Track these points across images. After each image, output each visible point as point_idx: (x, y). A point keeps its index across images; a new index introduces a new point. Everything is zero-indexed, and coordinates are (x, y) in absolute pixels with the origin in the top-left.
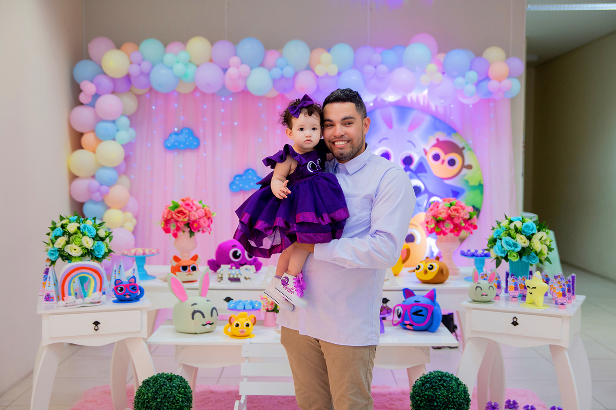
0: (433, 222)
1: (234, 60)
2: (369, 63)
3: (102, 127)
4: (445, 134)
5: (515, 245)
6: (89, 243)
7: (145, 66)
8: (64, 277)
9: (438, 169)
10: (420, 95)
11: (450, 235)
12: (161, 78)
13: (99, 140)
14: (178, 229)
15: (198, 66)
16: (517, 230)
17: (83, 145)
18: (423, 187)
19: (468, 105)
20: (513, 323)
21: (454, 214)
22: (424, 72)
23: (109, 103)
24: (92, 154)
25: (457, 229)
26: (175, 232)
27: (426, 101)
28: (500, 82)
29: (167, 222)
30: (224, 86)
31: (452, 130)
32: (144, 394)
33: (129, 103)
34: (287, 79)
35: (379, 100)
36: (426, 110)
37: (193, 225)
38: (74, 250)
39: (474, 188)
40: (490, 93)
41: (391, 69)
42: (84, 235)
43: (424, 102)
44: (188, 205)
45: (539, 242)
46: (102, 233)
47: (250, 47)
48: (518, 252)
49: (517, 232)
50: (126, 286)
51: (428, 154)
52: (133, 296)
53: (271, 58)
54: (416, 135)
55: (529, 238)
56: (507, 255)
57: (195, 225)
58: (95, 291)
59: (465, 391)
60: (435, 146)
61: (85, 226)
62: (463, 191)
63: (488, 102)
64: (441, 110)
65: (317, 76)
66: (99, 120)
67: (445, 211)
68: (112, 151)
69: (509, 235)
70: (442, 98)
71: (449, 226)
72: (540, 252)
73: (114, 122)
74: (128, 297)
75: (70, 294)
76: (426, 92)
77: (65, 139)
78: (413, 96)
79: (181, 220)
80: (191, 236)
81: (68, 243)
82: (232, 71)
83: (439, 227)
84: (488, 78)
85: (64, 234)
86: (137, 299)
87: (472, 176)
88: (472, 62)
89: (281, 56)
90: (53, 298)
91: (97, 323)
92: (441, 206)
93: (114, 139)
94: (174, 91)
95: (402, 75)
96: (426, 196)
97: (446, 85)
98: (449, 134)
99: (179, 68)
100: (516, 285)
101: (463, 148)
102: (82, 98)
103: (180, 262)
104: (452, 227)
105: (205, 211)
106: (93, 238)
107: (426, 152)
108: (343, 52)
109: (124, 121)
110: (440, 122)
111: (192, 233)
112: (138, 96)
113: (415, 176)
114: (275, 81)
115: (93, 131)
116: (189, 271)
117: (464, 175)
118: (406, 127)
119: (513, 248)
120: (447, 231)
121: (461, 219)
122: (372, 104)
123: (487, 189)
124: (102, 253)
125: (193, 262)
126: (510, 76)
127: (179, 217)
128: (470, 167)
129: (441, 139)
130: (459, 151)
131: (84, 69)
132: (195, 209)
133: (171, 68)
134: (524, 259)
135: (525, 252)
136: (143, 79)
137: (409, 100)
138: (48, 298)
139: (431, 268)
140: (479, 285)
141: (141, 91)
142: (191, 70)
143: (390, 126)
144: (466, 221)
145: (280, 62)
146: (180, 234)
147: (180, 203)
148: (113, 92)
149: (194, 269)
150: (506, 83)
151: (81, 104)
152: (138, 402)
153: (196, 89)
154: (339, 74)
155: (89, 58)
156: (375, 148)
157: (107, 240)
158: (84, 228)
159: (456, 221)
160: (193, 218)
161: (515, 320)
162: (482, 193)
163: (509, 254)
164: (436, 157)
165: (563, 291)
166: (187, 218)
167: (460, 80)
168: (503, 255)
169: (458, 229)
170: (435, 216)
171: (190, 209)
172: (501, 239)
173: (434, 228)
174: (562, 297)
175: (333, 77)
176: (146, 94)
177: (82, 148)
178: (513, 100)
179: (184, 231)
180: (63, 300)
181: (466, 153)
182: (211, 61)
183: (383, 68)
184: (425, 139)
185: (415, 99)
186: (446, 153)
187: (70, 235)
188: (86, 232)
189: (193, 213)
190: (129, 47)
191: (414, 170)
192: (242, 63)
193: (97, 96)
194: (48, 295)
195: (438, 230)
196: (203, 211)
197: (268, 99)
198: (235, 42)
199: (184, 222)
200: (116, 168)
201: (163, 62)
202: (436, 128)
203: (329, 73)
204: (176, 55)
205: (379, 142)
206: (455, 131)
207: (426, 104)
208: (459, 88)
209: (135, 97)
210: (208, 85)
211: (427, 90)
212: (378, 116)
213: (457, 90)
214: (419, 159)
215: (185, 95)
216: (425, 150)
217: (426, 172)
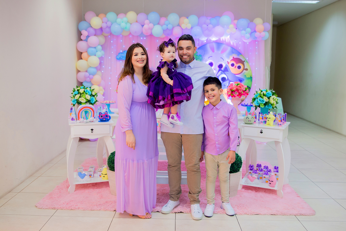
0: (230, 91)
1: (147, 22)
2: (205, 24)
3: (90, 50)
4: (237, 55)
5: (263, 101)
6: (89, 97)
7: (109, 24)
8: (79, 111)
9: (233, 70)
10: (226, 38)
11: (237, 97)
12: (115, 29)
13: (89, 56)
15: (131, 24)
16: (264, 95)
17: (82, 58)
18: (227, 78)
19: (247, 43)
20: (260, 132)
21: (239, 88)
22: (228, 28)
23: (93, 40)
24: (86, 61)
25: (240, 95)
27: (229, 40)
28: (260, 33)
30: (142, 33)
31: (239, 53)
32: (111, 158)
33: (101, 39)
34: (169, 30)
35: (209, 40)
36: (228, 44)
38: (82, 100)
39: (248, 78)
40: (256, 38)
41: (214, 26)
42: (86, 94)
43: (228, 41)
45: (272, 100)
46: (94, 94)
47: (153, 16)
48: (264, 104)
49: (264, 96)
50: (104, 115)
51: (229, 63)
52: (106, 119)
53: (163, 21)
54: (224, 55)
55: (269, 98)
56: (260, 105)
58: (91, 117)
59: (240, 159)
60: (232, 60)
61: (87, 90)
62: (244, 80)
63: (255, 42)
64: (235, 45)
65: (182, 29)
66: (89, 47)
67: (235, 87)
68: (94, 60)
69: (261, 97)
70: (235, 39)
71: (237, 93)
72: (273, 104)
73: (95, 48)
74: (104, 119)
75: (81, 118)
76: (229, 37)
77: (75, 55)
78: (223, 38)
81: (80, 97)
82: (146, 26)
83: (233, 94)
84: (255, 31)
85: (79, 93)
86: (108, 120)
87: (247, 74)
88: (249, 24)
89: (167, 20)
90: (74, 119)
91: (92, 130)
92: (233, 85)
93: (95, 55)
94: (121, 35)
95: (218, 29)
96: (228, 81)
97: (237, 34)
98: (238, 55)
99: (123, 25)
100: (263, 117)
101: (244, 61)
102: (82, 37)
104: (238, 94)
106: (90, 95)
107: (228, 63)
108: (194, 19)
109: (100, 47)
110: (234, 50)
112: (105, 37)
113: (223, 73)
114: (164, 31)
115: (87, 52)
117: (244, 73)
118: (220, 52)
119: (262, 102)
120: (236, 96)
121: (242, 91)
122: (205, 41)
123: (254, 79)
124: (94, 102)
126: (264, 31)
128: (247, 69)
129: (235, 57)
130: (242, 62)
131: (83, 25)
133: (120, 25)
134: (266, 106)
135: (267, 104)
136: (108, 29)
137: (221, 40)
138: (73, 119)
140: (248, 117)
141: (106, 35)
142: (128, 26)
143: (213, 51)
144: (244, 91)
145: (166, 22)
148: (95, 35)
150: (263, 33)
151: (82, 40)
152: (109, 161)
153: (130, 34)
154: (192, 28)
155: (85, 20)
156: (206, 61)
157: (96, 96)
158: (87, 91)
159: (240, 91)
161: (261, 131)
162: (252, 81)
163: (260, 104)
164: (233, 65)
165: (281, 120)
167: (243, 32)
168: (258, 105)
170: (231, 89)
172: (257, 98)
173: (231, 94)
174: (280, 122)
175: (189, 29)
176: (109, 36)
177: (82, 59)
178: (266, 41)
180: (79, 120)
181: (245, 63)
182: (137, 22)
183: (210, 26)
184: (228, 57)
185: (224, 40)
187: (81, 94)
188: (87, 93)
190: (102, 15)
191: (223, 70)
192: (150, 23)
193: (88, 37)
194: (73, 118)
195: (232, 95)
197: (161, 38)
198: (147, 13)
200: (96, 68)
201: (116, 22)
202: (233, 53)
203: (187, 28)
204: (122, 19)
205: (208, 58)
206: (241, 54)
207: (229, 42)
208: (243, 35)
209: (104, 37)
210: (135, 32)
211: (229, 36)
212: (208, 47)
213: (242, 36)
214: (225, 66)
215: (125, 36)
216: (228, 62)
217: (228, 71)
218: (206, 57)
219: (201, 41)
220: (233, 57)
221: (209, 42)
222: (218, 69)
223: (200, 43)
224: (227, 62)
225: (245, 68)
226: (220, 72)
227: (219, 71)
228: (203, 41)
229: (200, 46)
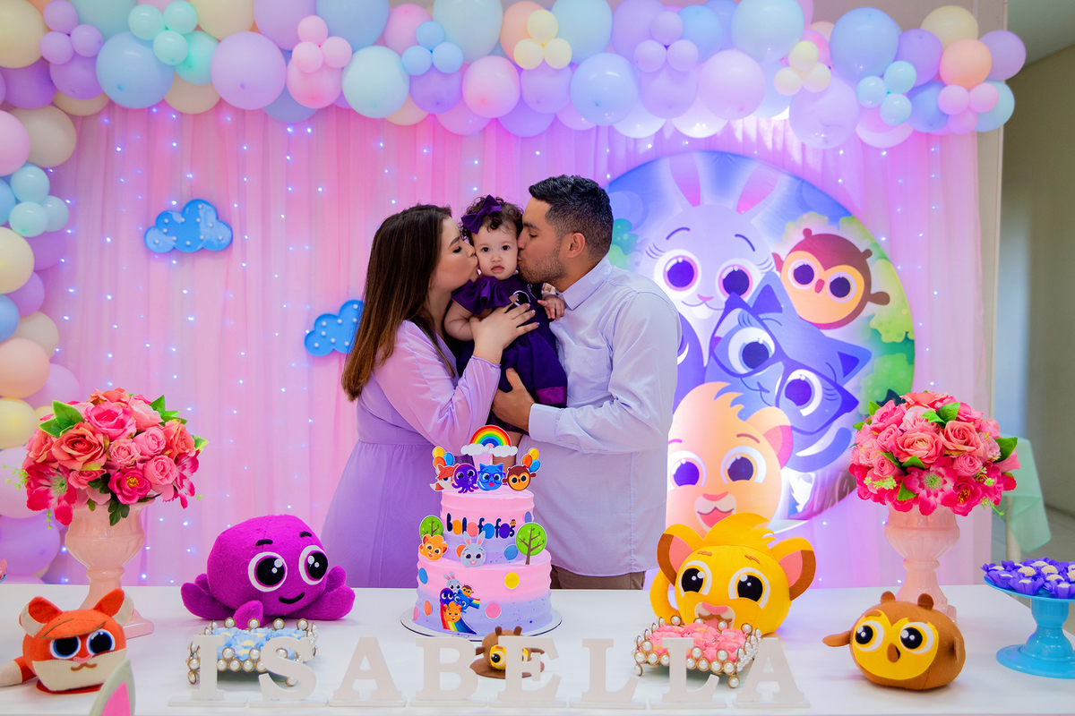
0: (887, 468)
1: (310, 25)
2: (651, 36)
4: (826, 218)
7: (83, 38)
9: (809, 303)
10: (766, 124)
11: (944, 513)
12: (124, 68)
14: (72, 496)
15: (219, 41)
19: (880, 150)
21: (956, 444)
22: (785, 61)
25: (965, 492)
26: (64, 503)
27: (779, 139)
28: (969, 90)
29: (37, 471)
30: (285, 92)
31: (840, 210)
33: (52, 134)
34: (446, 76)
35: (667, 134)
36: (778, 160)
37: (120, 484)
39: (893, 348)
40: (944, 116)
41: (705, 54)
44: (110, 415)
51: (784, 266)
53: (406, 22)
54: (756, 221)
57: (131, 482)
60: (798, 248)
63: (927, 142)
64: (814, 162)
65: (519, 70)
67: (927, 436)
70: (827, 127)
71: (937, 484)
73: (6, 180)
76: (785, 115)
78: (747, 126)
79: (77, 466)
80: (113, 520)
82: (303, 52)
83: (909, 488)
84: (937, 80)
87: (888, 321)
88: (899, 38)
89: (431, 19)
93: (6, 225)
94: (163, 104)
95: (733, 68)
97: (839, 97)
98: (834, 219)
99: (169, 43)
101: (868, 253)
103: (56, 621)
104: (950, 486)
105: (167, 434)
107: (779, 263)
109: (33, 178)
110: (811, 190)
111: (117, 510)
112: (78, 121)
113: (752, 318)
114: (413, 79)
116: (83, 654)
117: (872, 317)
118: (731, 203)
120: (933, 500)
121: (976, 463)
122: (649, 145)
125: (100, 617)
126: (991, 78)
127: (73, 458)
128: (883, 299)
130: (859, 259)
132: (132, 430)
133: (149, 43)
136: (79, 73)
137: (739, 136)
139: (914, 640)
141: (83, 107)
142: (201, 51)
143: (695, 200)
144: (992, 467)
145: (427, 30)
146: (79, 511)
147: (83, 408)
148: (6, 106)
149: (102, 645)
150: (983, 92)
153: (221, 104)
154: (573, 65)
156: (655, 253)
159: (963, 467)
160: (121, 460)
162: (911, 360)
164: (804, 275)
166: (102, 461)
167: (871, 83)
169: (967, 493)
170: (894, 452)
171: (114, 431)
173: (891, 490)
175: (558, 72)
176: (99, 114)
179: (92, 504)
181: (874, 264)
182: (254, 28)
183: (685, 48)
184: (778, 232)
185: (752, 134)
186: (826, 267)
189: (122, 441)
192: (330, 35)
195: (905, 496)
196: (161, 435)
197: (400, 128)
199: (90, 473)
200: (14, 297)
201: (127, 29)
202: (804, 207)
203: (551, 63)
204: (162, 12)
205: (668, 238)
206: (847, 213)
207: (779, 146)
208: (869, 104)
209: (68, 120)
210: (242, 86)
211: (788, 110)
212: (665, 174)
213: (862, 108)
214: (764, 279)
215: (196, 116)
216: (776, 257)
217: (780, 310)
218: (654, 233)
219: (627, 138)
220: (807, 232)
221: (668, 146)
222: (722, 297)
223: (621, 154)
224: (772, 259)
225: (873, 291)
226: (737, 312)
227: (729, 308)
228: (636, 140)
229: (621, 169)
